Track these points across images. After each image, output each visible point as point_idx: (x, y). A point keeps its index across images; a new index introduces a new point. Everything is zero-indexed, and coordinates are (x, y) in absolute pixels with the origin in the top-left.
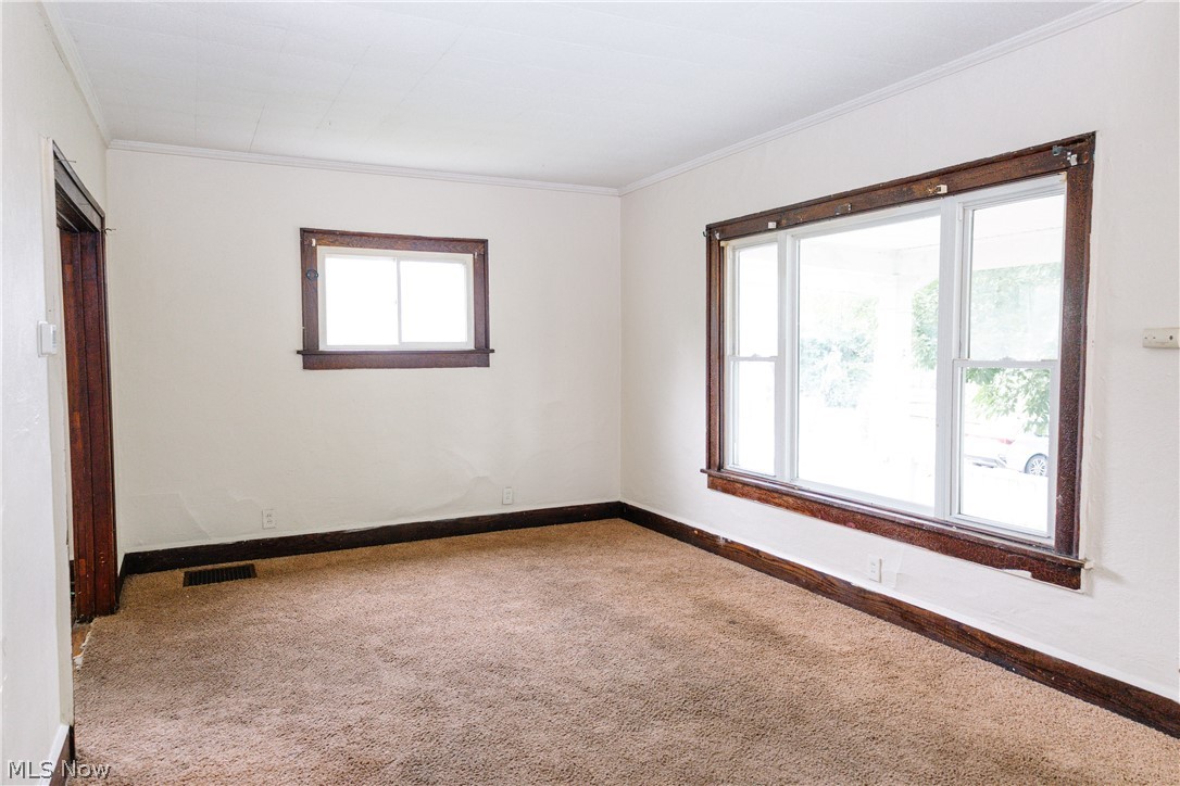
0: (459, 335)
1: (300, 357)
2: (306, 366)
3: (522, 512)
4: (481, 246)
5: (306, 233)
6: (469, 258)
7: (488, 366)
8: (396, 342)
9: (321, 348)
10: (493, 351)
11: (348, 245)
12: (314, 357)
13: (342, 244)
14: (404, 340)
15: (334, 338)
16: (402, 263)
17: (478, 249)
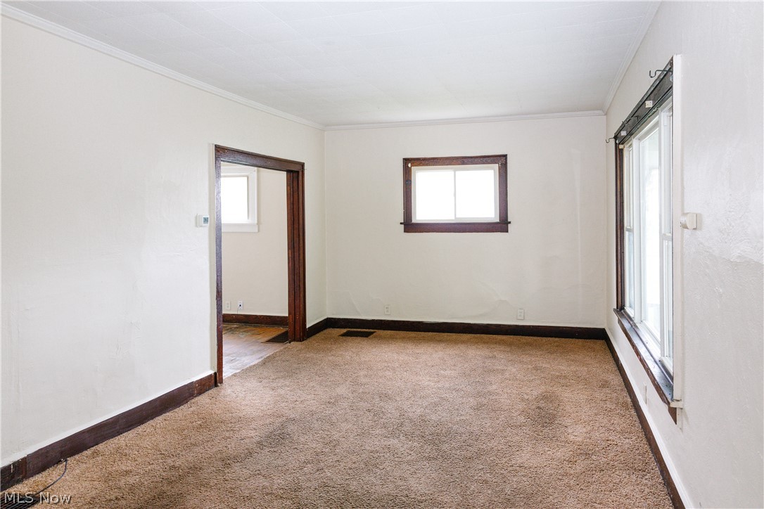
0: (490, 213)
1: (403, 226)
2: (406, 231)
3: (530, 326)
4: (503, 158)
5: (406, 161)
6: (496, 166)
7: (507, 232)
8: (453, 218)
9: (414, 221)
10: (510, 223)
11: (427, 165)
12: (410, 226)
13: (424, 165)
14: (457, 217)
15: (420, 216)
16: (457, 172)
17: (501, 161)
